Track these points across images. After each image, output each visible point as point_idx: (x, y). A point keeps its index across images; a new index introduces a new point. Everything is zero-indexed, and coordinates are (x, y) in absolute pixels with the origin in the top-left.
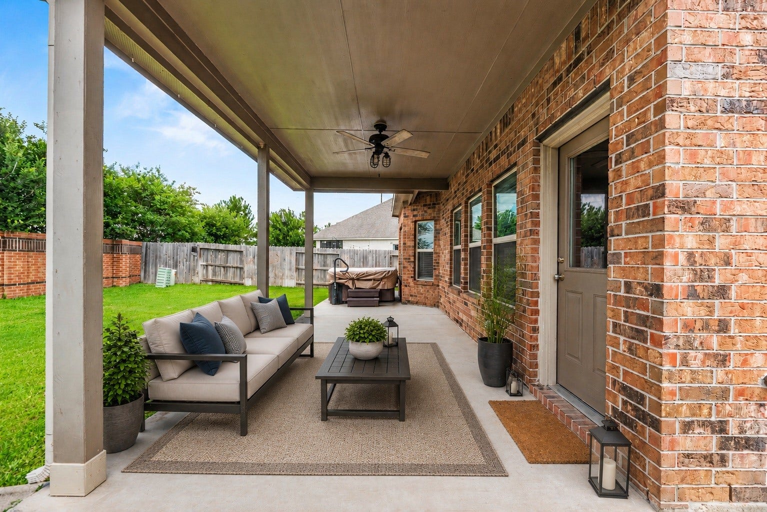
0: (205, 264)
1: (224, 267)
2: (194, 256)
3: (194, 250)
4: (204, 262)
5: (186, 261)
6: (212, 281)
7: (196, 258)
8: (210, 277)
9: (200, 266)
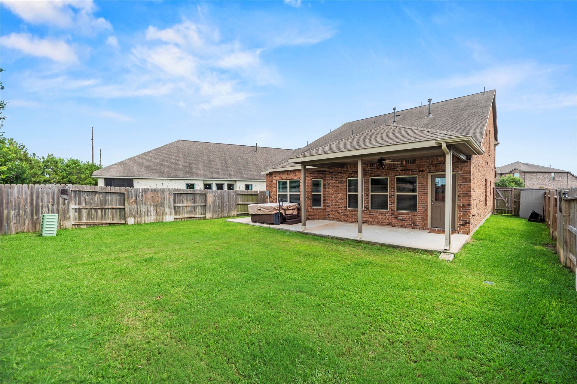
0: (77, 207)
1: (102, 209)
2: (65, 199)
3: (64, 192)
4: (76, 205)
5: (53, 205)
6: (87, 224)
7: (66, 202)
8: (84, 220)
9: (71, 209)
